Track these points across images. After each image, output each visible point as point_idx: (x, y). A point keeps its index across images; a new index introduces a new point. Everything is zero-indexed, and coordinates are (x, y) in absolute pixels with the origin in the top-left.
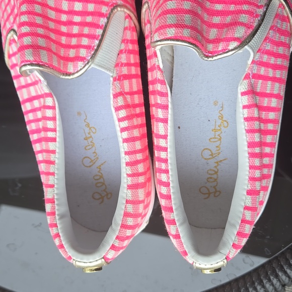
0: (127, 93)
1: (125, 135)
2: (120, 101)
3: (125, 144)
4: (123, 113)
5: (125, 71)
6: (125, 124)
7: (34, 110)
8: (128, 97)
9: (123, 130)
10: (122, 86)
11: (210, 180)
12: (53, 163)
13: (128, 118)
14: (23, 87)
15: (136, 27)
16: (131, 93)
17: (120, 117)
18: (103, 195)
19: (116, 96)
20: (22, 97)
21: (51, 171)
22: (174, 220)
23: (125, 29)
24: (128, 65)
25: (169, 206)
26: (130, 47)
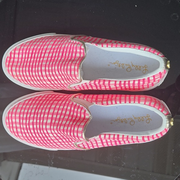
0: (103, 100)
1: (118, 102)
2: (105, 103)
3: (122, 102)
4: (109, 102)
5: (94, 100)
6: (114, 102)
7: (107, 142)
8: (104, 100)
9: (116, 103)
10: (100, 101)
11: (140, 69)
12: (128, 136)
13: (111, 100)
14: (97, 145)
15: (79, 95)
16: (103, 98)
17: (111, 103)
18: (148, 118)
19: (103, 104)
20: (101, 146)
21: (131, 137)
22: (148, 78)
23: (79, 98)
24: (92, 98)
25: (142, 80)
26: (86, 97)
